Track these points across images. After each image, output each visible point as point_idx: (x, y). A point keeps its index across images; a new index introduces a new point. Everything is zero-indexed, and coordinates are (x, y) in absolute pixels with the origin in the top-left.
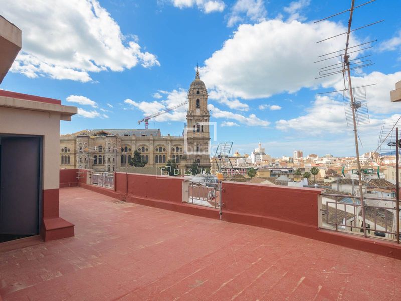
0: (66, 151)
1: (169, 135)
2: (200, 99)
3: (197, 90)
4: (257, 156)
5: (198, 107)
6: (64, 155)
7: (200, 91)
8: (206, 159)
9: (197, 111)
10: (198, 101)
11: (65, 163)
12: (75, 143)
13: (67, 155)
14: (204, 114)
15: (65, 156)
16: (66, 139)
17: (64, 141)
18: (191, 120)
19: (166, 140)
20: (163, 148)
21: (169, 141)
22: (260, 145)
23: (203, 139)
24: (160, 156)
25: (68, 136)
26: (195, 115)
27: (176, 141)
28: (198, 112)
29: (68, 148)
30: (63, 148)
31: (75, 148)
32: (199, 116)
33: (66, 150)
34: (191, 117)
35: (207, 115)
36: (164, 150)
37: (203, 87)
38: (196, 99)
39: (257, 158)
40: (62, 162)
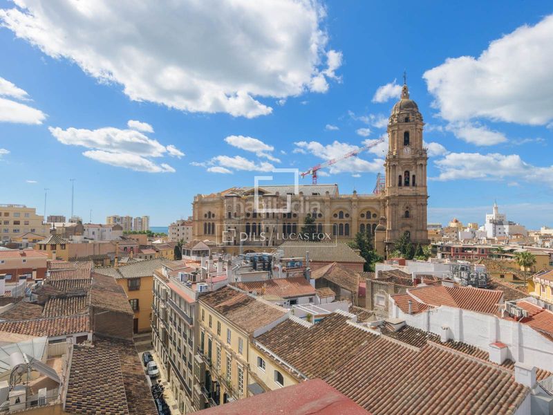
0: (210, 217)
1: (355, 192)
2: (410, 130)
3: (406, 116)
4: (498, 227)
5: (407, 142)
6: (207, 223)
7: (411, 116)
8: (422, 230)
9: (405, 150)
10: (407, 134)
11: (209, 233)
12: (222, 206)
13: (211, 223)
14: (418, 156)
15: (209, 223)
16: (211, 200)
17: (207, 203)
18: (394, 166)
19: (350, 201)
20: (345, 213)
21: (355, 201)
22: (496, 208)
23: (416, 196)
24: (341, 225)
25: (212, 196)
26: (401, 156)
27: (365, 201)
28: (407, 152)
29: (212, 212)
30: (206, 213)
31: (221, 213)
32: (408, 159)
33: (210, 215)
34: (393, 162)
35: (424, 156)
36: (347, 215)
37: (415, 109)
38: (403, 132)
39: (498, 231)
40: (205, 233)
